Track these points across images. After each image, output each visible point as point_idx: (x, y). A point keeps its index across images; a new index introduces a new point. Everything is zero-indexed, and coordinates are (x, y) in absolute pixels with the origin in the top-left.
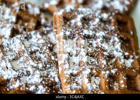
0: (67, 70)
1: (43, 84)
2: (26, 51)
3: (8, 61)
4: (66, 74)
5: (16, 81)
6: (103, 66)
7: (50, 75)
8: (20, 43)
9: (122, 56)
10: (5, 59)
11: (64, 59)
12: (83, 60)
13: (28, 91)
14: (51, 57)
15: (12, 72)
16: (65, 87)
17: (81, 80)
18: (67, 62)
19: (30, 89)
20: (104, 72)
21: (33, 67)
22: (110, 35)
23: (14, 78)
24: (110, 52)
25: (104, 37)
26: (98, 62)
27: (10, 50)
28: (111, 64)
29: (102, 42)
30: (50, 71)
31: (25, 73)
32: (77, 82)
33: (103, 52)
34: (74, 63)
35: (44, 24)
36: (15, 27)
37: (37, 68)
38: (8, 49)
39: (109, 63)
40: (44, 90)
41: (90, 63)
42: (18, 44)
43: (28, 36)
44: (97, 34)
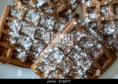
0: (44, 58)
1: (27, 52)
2: (36, 27)
3: (20, 25)
4: (41, 60)
5: (14, 40)
6: (64, 73)
7: (37, 49)
8: (37, 19)
9: (82, 76)
10: (20, 22)
11: (49, 51)
12: (58, 60)
13: (15, 50)
15: (16, 33)
16: (35, 65)
17: (46, 68)
18: (48, 54)
19: (17, 50)
20: (61, 76)
21: (31, 39)
22: (89, 59)
23: (15, 38)
24: (78, 68)
25: (84, 57)
26: (65, 67)
27: (30, 18)
28: (73, 73)
29: (79, 60)
30: (40, 47)
31: (24, 39)
32: (43, 67)
33: (74, 65)
34: (53, 57)
35: (69, 13)
36: (48, 3)
37: (32, 41)
38: (29, 16)
39: (72, 72)
40: (24, 56)
41: (60, 65)
42: (36, 19)
43: (47, 18)
44: (82, 53)
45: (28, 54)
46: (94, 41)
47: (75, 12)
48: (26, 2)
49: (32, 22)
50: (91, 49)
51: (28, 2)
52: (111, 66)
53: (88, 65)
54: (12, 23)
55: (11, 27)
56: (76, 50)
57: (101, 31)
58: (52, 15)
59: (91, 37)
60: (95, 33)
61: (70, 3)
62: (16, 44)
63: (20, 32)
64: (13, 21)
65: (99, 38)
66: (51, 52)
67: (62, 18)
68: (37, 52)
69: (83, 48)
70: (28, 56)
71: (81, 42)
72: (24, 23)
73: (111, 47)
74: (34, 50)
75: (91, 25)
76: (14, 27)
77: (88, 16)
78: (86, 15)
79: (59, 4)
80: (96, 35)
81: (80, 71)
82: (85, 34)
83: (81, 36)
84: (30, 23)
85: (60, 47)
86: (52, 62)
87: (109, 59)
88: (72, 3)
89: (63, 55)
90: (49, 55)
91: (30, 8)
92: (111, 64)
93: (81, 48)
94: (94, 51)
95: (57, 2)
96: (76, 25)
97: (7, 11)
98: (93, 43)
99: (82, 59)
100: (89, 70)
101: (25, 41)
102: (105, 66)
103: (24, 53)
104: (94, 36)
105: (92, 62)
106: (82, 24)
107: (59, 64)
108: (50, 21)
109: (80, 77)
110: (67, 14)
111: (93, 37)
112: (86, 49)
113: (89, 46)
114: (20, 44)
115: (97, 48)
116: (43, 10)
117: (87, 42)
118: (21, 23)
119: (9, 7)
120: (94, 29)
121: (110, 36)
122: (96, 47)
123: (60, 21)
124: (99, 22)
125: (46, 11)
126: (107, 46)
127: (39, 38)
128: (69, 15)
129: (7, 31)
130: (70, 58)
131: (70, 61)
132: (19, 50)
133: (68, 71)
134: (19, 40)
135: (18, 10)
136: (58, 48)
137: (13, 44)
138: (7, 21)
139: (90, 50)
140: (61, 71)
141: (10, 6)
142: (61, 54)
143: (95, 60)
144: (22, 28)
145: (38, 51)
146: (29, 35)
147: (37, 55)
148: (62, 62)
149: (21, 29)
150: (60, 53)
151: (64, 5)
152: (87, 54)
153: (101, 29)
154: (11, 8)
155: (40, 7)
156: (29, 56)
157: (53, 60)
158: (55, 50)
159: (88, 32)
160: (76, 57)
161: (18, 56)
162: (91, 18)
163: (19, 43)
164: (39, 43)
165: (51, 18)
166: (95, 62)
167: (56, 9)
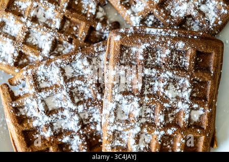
0: (111, 124)
1: (80, 135)
2: (65, 87)
3: (40, 101)
4: (109, 131)
5: (47, 129)
6: (158, 124)
7: (92, 118)
8: (58, 74)
9: (188, 109)
10: (37, 97)
12: (134, 113)
13: (60, 143)
14: (96, 95)
15: (43, 117)
16: (106, 145)
17: (127, 137)
18: (113, 113)
19: (63, 141)
20: (158, 133)
21: (71, 110)
23: (45, 126)
24: (173, 103)
25: (171, 78)
26: (154, 114)
27: (46, 80)
28: (173, 116)
29: (166, 88)
30: (94, 112)
31: (60, 118)
32: (121, 139)
33: (164, 103)
34: (123, 112)
35: (101, 30)
36: (57, 38)
37: (76, 112)
38: (43, 78)
39: (169, 115)
40: (81, 142)
41: (143, 116)
42: (56, 74)
43: (71, 62)
44: (162, 75)
45: (85, 135)
46: (166, 43)
47: (108, 22)
48: (25, 61)
49: (54, 83)
50: (172, 58)
51: (27, 59)
52: (222, 61)
53: (186, 85)
54: (26, 108)
55: (29, 114)
56: (150, 77)
57: (168, 21)
58: (75, 52)
59: (157, 40)
60: (159, 30)
61: (90, 13)
62: (54, 133)
63: (48, 111)
64: (25, 103)
65: (170, 33)
66: (114, 107)
67: (95, 45)
68: (96, 123)
69: (158, 67)
70: (86, 138)
71: (149, 60)
72: (43, 95)
73: (201, 33)
74: (88, 124)
75: (146, 22)
76: (33, 111)
77: (132, 14)
78: (128, 14)
79: (75, 28)
80: (163, 32)
81: (180, 104)
82: (144, 43)
83: (141, 51)
84: (51, 88)
85: (123, 90)
86: (127, 122)
87: (210, 54)
88: (93, 12)
89: (136, 99)
90: (116, 115)
91: (35, 66)
92: (220, 58)
93: (155, 68)
94: (179, 58)
95: (70, 27)
96: (121, 39)
97: (6, 95)
98: (167, 48)
99: (171, 84)
100: (192, 92)
101: (64, 119)
102: (212, 68)
103: (77, 138)
104: (161, 37)
105: (188, 76)
106: (129, 32)
107: (140, 117)
108: (79, 62)
109: (187, 112)
110: (98, 33)
111: (160, 39)
112: (164, 64)
113: (164, 56)
114: (61, 129)
115: (179, 51)
116: (59, 55)
117: (157, 54)
118: (39, 98)
119: (5, 87)
120: (155, 25)
121: (187, 18)
122: (177, 51)
123: (95, 52)
124: (155, 10)
125: (63, 52)
126: (193, 37)
127: (82, 99)
128: (103, 33)
129: (28, 124)
130: (149, 96)
131: (153, 100)
132: (66, 139)
133: (162, 118)
134: (54, 124)
135: (20, 81)
136: (121, 93)
137: (50, 138)
138: (16, 110)
139: (172, 62)
140: (151, 125)
141: (5, 84)
142: (132, 100)
143: (190, 70)
144: (45, 103)
145: (95, 120)
146: (63, 107)
147: (98, 128)
148: (141, 110)
149: (46, 106)
150: (129, 100)
151: (83, 24)
152: (172, 70)
153: (165, 18)
154: (8, 86)
155: (50, 53)
156: (89, 137)
157: (126, 118)
158: (118, 100)
159: (146, 37)
160: (159, 87)
161: (71, 149)
162: (138, 12)
163: (58, 129)
164: (88, 107)
165: (77, 57)
166: (192, 74)
167: (76, 37)
